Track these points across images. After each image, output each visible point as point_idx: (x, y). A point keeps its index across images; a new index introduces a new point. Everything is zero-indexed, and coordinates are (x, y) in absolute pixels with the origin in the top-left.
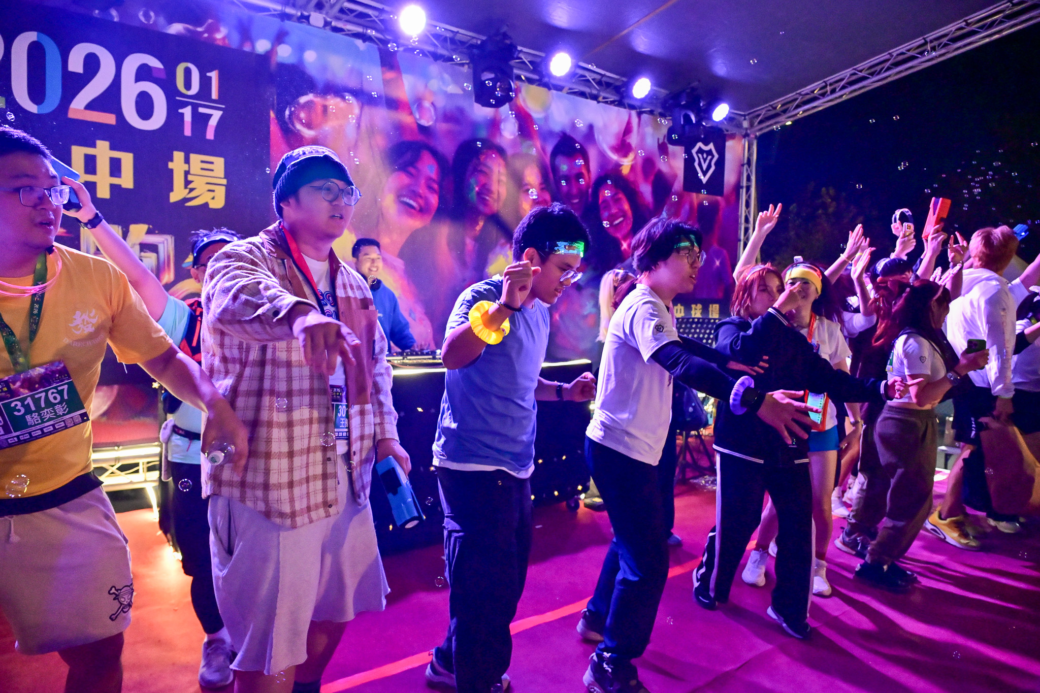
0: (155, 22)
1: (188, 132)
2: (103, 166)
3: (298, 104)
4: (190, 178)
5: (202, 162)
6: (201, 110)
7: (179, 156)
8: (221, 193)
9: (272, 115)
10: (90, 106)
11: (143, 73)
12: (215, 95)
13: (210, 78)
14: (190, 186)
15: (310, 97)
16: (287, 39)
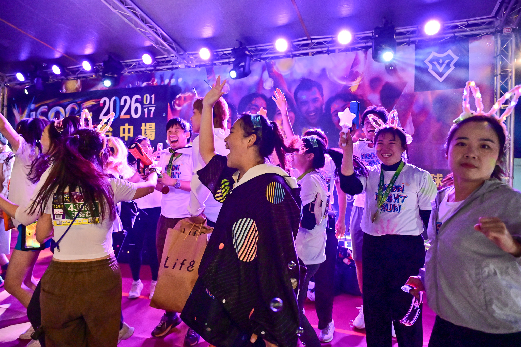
0: (140, 84)
1: (146, 116)
2: (127, 131)
3: (176, 98)
4: (146, 131)
5: (150, 125)
6: (150, 108)
7: (143, 124)
8: (154, 134)
9: (169, 104)
10: (125, 114)
11: (137, 101)
12: (153, 103)
13: (152, 97)
14: (146, 134)
15: (180, 95)
16: (174, 76)
